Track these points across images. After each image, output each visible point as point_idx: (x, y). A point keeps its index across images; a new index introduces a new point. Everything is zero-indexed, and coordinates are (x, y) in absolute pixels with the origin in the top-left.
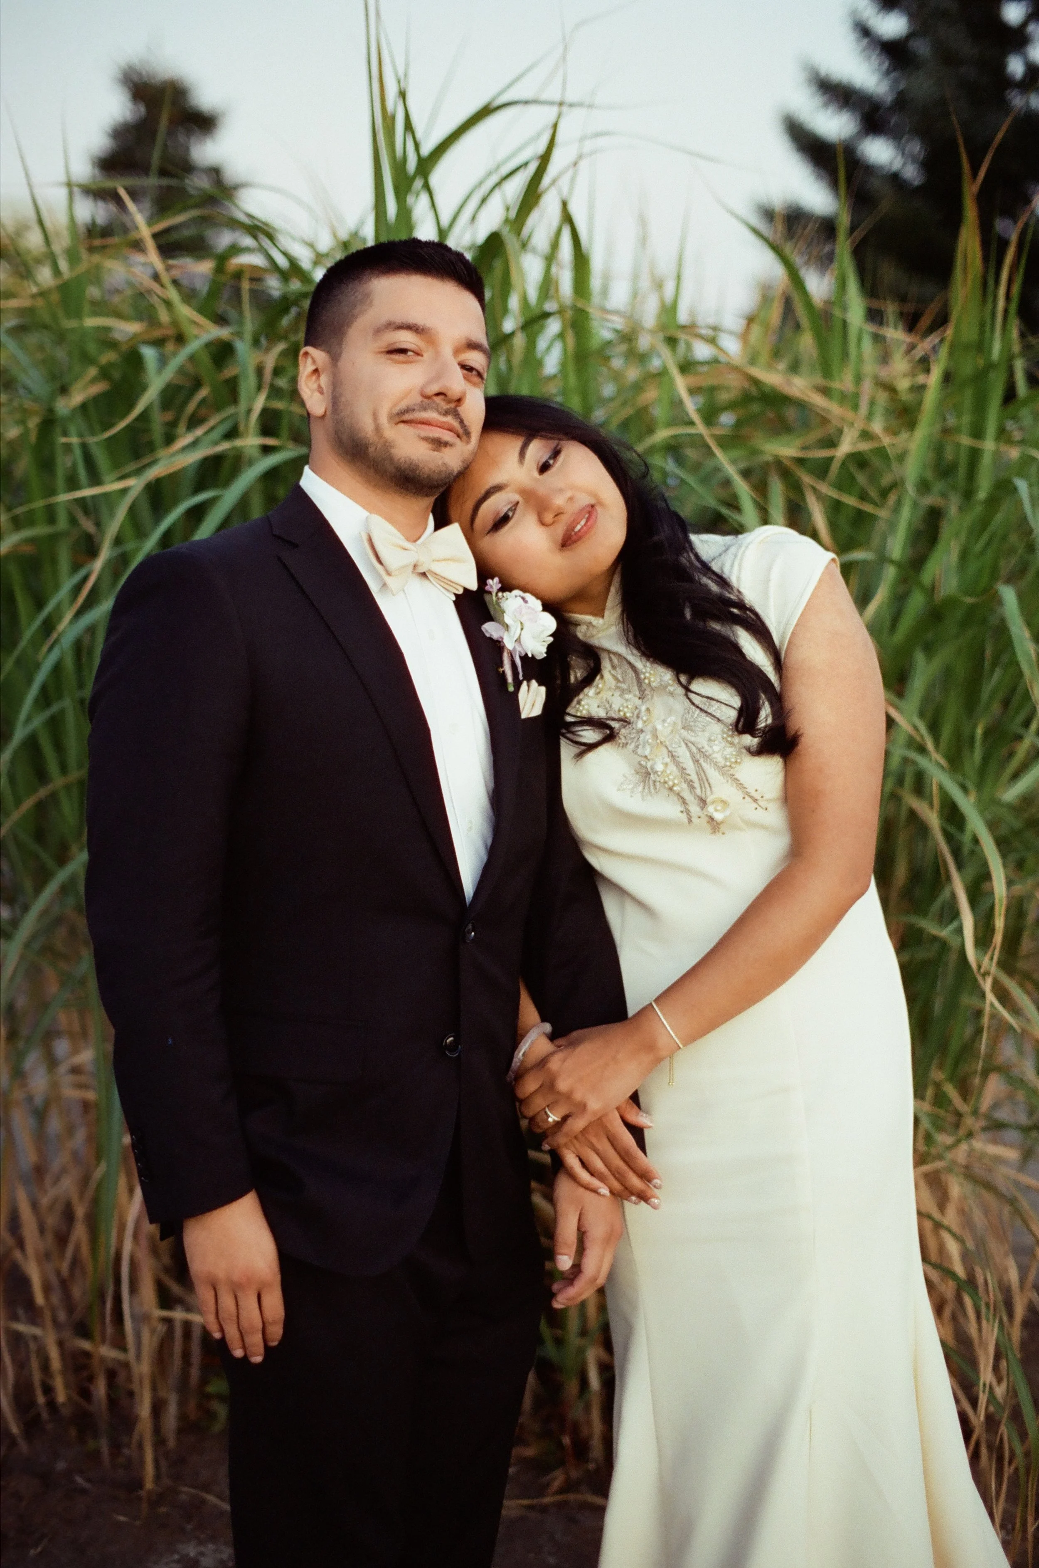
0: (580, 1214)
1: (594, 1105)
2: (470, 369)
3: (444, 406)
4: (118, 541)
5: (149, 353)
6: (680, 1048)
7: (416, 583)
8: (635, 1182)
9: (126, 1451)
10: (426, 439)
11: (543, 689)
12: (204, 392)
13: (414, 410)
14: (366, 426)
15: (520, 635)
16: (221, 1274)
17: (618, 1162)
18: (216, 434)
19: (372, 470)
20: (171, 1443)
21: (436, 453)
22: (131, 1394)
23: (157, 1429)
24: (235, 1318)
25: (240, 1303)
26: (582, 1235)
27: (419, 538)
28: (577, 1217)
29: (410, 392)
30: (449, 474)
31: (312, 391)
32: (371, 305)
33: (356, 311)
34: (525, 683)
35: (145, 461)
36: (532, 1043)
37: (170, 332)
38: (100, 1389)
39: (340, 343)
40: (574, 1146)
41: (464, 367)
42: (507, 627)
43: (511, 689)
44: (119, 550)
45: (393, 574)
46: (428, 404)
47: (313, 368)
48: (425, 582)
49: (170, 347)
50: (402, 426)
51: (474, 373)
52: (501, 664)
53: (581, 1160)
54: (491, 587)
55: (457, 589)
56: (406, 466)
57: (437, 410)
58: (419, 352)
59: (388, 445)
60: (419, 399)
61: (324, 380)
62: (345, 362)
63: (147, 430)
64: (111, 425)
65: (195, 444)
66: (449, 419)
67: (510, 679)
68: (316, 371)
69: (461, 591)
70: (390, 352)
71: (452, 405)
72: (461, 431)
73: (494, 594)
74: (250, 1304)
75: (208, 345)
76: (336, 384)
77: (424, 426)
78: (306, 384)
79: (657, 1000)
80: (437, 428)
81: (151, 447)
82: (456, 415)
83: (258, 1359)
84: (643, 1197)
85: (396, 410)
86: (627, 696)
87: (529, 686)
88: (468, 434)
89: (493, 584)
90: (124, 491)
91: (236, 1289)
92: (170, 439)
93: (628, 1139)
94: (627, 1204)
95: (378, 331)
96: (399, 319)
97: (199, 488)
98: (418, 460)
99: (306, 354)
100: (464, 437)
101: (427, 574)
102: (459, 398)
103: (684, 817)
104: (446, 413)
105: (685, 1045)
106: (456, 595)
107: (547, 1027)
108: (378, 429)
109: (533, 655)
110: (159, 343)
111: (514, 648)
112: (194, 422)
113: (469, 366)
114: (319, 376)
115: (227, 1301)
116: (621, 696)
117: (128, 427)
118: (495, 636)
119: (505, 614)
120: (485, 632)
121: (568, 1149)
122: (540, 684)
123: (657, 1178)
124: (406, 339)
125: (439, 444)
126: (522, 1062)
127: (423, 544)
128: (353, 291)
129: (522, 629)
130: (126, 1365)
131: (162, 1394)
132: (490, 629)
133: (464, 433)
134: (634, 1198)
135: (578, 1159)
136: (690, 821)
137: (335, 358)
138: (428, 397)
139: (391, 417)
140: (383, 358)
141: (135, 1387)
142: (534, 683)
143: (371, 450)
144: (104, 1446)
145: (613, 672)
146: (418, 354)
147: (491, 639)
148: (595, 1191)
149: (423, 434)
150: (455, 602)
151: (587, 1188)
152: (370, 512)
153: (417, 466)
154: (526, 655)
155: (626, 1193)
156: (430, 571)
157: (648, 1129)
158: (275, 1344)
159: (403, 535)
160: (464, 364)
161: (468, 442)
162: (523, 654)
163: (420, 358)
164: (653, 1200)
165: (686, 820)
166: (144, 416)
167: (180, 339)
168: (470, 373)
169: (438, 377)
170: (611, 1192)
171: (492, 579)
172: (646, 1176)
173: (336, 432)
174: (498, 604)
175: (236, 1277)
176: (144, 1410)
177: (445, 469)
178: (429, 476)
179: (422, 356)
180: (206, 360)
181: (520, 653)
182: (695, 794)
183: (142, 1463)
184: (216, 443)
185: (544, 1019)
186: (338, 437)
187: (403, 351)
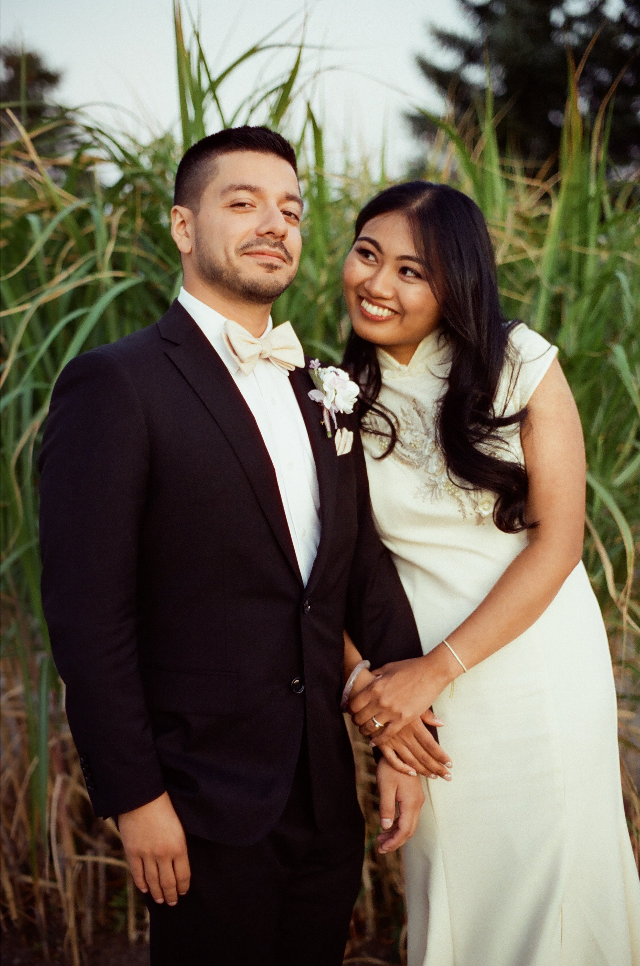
0: (397, 789)
1: (407, 714)
2: (290, 214)
3: (274, 241)
4: (21, 348)
5: (33, 220)
6: (465, 672)
7: (262, 366)
8: (434, 764)
9: (60, 949)
10: (262, 265)
11: (351, 434)
12: (71, 244)
13: (252, 245)
14: (220, 258)
15: (335, 398)
16: (147, 851)
17: (423, 752)
18: (82, 271)
19: (226, 288)
20: (89, 942)
21: (270, 274)
22: (61, 910)
23: (80, 933)
24: (158, 879)
25: (160, 868)
26: (398, 803)
27: (262, 334)
28: (395, 791)
29: (247, 233)
30: (280, 288)
31: (181, 236)
32: (218, 173)
33: (208, 179)
34: (339, 430)
35: (34, 293)
36: (358, 676)
37: (46, 205)
38: (40, 909)
39: (198, 202)
40: (391, 743)
41: (284, 212)
42: (325, 393)
43: (330, 436)
44: (21, 355)
45: (245, 362)
46: (262, 240)
47: (181, 220)
48: (268, 364)
49: (46, 215)
50: (245, 257)
51: (293, 216)
52: (322, 419)
53: (396, 753)
54: (314, 365)
55: (291, 368)
56: (250, 284)
57: (268, 244)
58: (253, 205)
59: (236, 271)
60: (255, 237)
61: (189, 228)
62: (202, 214)
63: (36, 271)
64: (12, 269)
65: (67, 280)
66: (277, 250)
67: (329, 429)
68: (183, 222)
69: (293, 369)
70: (233, 206)
71: (278, 240)
72: (285, 257)
73: (315, 370)
74: (167, 868)
75: (73, 213)
76: (197, 231)
77: (261, 256)
78: (176, 231)
79: (447, 639)
80: (269, 257)
81: (39, 284)
82: (282, 246)
83: (174, 903)
84: (440, 774)
85: (240, 247)
86: (415, 434)
87: (341, 432)
88: (291, 259)
89: (315, 363)
90: (23, 313)
91: (157, 860)
92: (51, 276)
93: (428, 735)
94: (429, 779)
95: (224, 192)
96: (238, 183)
97: (72, 308)
98: (258, 280)
99: (176, 211)
100: (288, 261)
101: (270, 358)
102: (282, 235)
103: (461, 515)
104: (275, 245)
105: (468, 669)
106: (290, 372)
107: (367, 663)
108: (228, 260)
109: (344, 412)
110: (39, 212)
111: (331, 408)
112: (66, 265)
113: (288, 212)
114: (185, 225)
115: (151, 868)
116: (411, 433)
117: (23, 270)
118: (318, 400)
119: (323, 384)
120: (310, 397)
121: (387, 745)
122: (349, 430)
123: (450, 761)
124: (244, 196)
125: (271, 268)
126: (353, 688)
127: (265, 339)
128: (206, 165)
129: (336, 394)
130: (55, 891)
131: (82, 909)
132: (313, 395)
133: (287, 259)
134: (433, 775)
135: (394, 752)
136: (465, 517)
137: (195, 212)
138: (261, 236)
139: (237, 251)
140: (229, 211)
141: (64, 906)
142: (345, 430)
143: (225, 275)
144: (45, 947)
145: (405, 418)
146: (252, 206)
147: (314, 402)
148: (407, 773)
149: (261, 261)
150: (289, 377)
151: (401, 771)
152: (228, 319)
153: (257, 284)
154: (339, 412)
155: (429, 772)
156: (271, 357)
157: (441, 728)
158: (184, 893)
159: (251, 333)
160: (284, 211)
161: (291, 265)
162: (337, 411)
163: (254, 209)
164: (446, 775)
165: (462, 517)
166: (33, 262)
167: (54, 209)
168: (290, 217)
169: (267, 221)
170: (418, 772)
171: (314, 360)
172: (442, 760)
173: (200, 264)
174: (319, 377)
175: (157, 851)
176: (71, 923)
177: (276, 285)
178: (266, 291)
179: (256, 207)
180: (72, 223)
181: (335, 410)
182: (470, 498)
183: (71, 956)
184: (82, 277)
185: (364, 658)
186: (201, 267)
187: (242, 205)
